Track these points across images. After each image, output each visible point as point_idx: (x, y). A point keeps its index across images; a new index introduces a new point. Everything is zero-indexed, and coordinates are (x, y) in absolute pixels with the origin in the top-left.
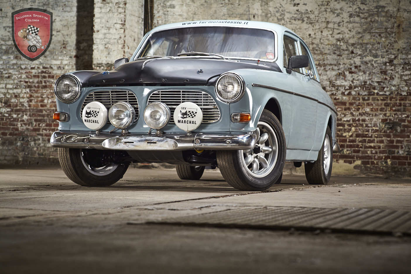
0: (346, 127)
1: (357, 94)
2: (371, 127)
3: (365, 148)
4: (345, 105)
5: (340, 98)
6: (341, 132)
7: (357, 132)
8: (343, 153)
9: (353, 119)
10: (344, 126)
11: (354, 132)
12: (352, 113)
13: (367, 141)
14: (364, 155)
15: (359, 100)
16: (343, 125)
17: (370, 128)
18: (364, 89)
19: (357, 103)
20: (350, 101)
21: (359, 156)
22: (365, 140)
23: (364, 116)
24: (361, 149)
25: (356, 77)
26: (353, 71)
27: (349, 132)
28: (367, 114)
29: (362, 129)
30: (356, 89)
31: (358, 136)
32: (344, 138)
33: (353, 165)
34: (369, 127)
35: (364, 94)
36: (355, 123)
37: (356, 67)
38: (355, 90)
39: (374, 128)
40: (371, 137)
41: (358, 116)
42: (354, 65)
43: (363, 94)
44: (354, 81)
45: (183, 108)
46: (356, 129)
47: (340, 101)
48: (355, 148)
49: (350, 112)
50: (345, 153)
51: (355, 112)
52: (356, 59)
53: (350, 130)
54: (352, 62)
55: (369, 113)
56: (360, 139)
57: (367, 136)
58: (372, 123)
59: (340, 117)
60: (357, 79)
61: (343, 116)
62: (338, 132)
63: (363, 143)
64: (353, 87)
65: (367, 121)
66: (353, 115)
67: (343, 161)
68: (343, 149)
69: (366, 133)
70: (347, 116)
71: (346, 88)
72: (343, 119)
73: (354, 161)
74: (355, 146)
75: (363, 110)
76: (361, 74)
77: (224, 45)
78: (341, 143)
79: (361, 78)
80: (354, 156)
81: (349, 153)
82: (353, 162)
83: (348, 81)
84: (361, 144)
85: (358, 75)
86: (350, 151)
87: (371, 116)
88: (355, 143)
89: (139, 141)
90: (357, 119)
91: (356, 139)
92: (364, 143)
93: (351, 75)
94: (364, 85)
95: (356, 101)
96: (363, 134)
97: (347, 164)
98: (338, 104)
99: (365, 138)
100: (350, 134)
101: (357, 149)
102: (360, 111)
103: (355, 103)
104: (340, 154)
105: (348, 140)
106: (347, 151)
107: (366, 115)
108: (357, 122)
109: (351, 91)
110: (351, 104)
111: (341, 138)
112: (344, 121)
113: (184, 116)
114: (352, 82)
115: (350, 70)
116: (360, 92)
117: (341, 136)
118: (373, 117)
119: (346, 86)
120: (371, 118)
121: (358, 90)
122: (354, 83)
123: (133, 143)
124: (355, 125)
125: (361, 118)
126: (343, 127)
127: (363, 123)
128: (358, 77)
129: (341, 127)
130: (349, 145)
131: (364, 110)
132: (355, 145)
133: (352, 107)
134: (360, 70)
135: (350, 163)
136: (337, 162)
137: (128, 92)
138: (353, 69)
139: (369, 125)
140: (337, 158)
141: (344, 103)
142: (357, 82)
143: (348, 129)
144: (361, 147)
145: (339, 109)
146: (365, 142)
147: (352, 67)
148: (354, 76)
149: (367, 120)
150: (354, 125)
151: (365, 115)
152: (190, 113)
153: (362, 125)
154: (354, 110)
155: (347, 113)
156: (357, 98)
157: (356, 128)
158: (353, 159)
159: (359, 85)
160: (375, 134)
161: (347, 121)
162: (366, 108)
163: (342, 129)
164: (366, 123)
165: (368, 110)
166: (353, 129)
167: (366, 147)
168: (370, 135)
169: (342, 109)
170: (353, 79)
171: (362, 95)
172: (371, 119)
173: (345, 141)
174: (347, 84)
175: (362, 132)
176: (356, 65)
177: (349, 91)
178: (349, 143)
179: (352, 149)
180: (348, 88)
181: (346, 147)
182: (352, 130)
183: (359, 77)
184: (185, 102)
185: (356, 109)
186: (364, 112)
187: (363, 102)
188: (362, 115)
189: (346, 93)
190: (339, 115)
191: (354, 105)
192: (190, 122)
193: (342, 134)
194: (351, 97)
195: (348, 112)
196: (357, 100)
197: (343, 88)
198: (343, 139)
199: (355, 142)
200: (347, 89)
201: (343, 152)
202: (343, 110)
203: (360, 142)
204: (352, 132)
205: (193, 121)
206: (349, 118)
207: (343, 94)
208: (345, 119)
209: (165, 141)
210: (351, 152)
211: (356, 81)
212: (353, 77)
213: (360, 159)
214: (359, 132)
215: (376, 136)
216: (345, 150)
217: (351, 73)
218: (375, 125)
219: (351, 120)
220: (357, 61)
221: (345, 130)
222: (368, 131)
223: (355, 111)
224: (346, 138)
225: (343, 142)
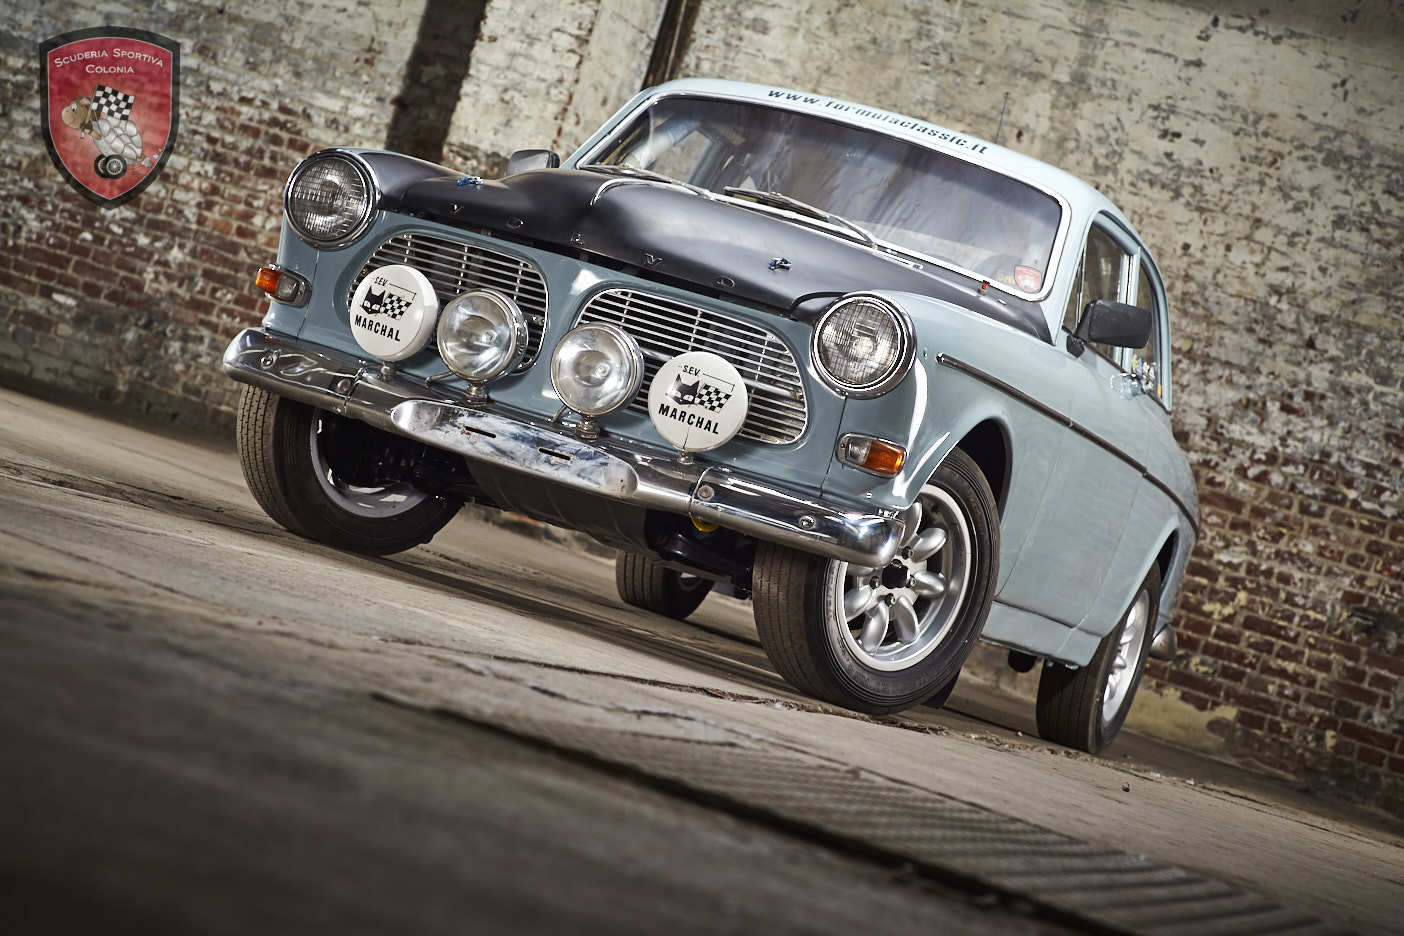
0: (1221, 583)
1: (1287, 487)
2: (1303, 607)
3: (1263, 671)
4: (1239, 512)
5: (1228, 482)
6: (1199, 596)
7: (1252, 610)
8: (1187, 666)
9: (1250, 564)
10: (1216, 580)
11: (1242, 607)
12: (1251, 545)
13: (1276, 649)
14: (1253, 692)
15: (1289, 507)
16: (1212, 575)
17: (1299, 612)
18: (1316, 476)
19: (1280, 515)
20: (1256, 503)
21: (1235, 692)
22: (1271, 644)
23: (1289, 563)
24: (1248, 670)
25: (1299, 428)
26: (1296, 406)
27: (1224, 602)
28: (1303, 560)
29: (1271, 606)
30: (1290, 469)
31: (1250, 624)
32: (1202, 619)
33: (1206, 716)
34: (1296, 605)
35: (1309, 492)
36: (1252, 578)
37: (1309, 396)
38: (1284, 469)
39: (1312, 614)
40: (1294, 640)
41: (1269, 558)
42: (1304, 387)
43: (1307, 492)
44: (1290, 441)
45: (688, 369)
46: (1251, 601)
47: (1224, 491)
48: (1230, 660)
49: (1246, 538)
50: (1192, 667)
51: (1264, 542)
52: (1315, 370)
53: (1232, 597)
54: (1301, 376)
55: (1308, 560)
56: (1255, 636)
57: (1283, 633)
58: (1311, 594)
59: (1211, 547)
60: (1300, 436)
61: (1221, 544)
62: (1190, 595)
63: (1262, 651)
64: (1280, 461)
65: (1295, 584)
66: (1254, 552)
67: (1179, 694)
68: (1190, 652)
69: (1282, 623)
70: (1232, 548)
71: (1256, 457)
72: (1217, 556)
73: (1215, 704)
74: (1234, 654)
75: (1292, 544)
76: (1318, 422)
77: (887, 200)
78: (1190, 633)
79: (1316, 438)
80: (1220, 687)
81: (1206, 673)
82: (1209, 705)
83: (1269, 435)
84: (1254, 656)
85: (1307, 425)
86: (1210, 666)
87: (1313, 570)
88: (1233, 646)
89: (516, 437)
90: (1263, 567)
91: (1241, 634)
92: (1264, 655)
93: (1284, 417)
94: (1318, 463)
95: (1276, 508)
96: (1271, 624)
97: (1190, 708)
98: (1216, 500)
99: (1273, 640)
100: (1228, 610)
101: (1235, 665)
102: (1282, 545)
103: (1272, 512)
104: (1174, 668)
105: (1214, 629)
106: (1203, 663)
107: (1299, 564)
108: (1262, 579)
109: (1269, 469)
110: (1258, 513)
111: (1192, 616)
112: (1220, 562)
113: (686, 397)
114: (1283, 440)
115: (1287, 402)
116: (1299, 481)
117: (1196, 609)
118: (1319, 578)
119: (1259, 450)
120: (1312, 577)
121: (1295, 472)
122: (1287, 446)
123: (494, 436)
124: (1254, 585)
125: (1278, 568)
126: (1210, 579)
127: (1281, 586)
128: (1305, 429)
129: (1204, 581)
130: (1212, 645)
131: (1296, 545)
132: (1234, 651)
133: (1260, 525)
134: (1318, 411)
135: (1201, 706)
136: (1155, 691)
137: (525, 266)
138: (1298, 401)
139: (1297, 599)
140: (1162, 678)
141: (1235, 505)
142: (1300, 445)
143: (1226, 593)
144: (1252, 666)
145: (1214, 519)
146: (1269, 652)
147: (1295, 390)
148: (1295, 425)
149: (1297, 580)
150: (1249, 585)
151: (1293, 562)
152: (709, 394)
153: (1274, 593)
154: (1261, 534)
155: (1237, 540)
156: (1282, 497)
157: (1253, 597)
158: (1215, 699)
159: (1304, 458)
160: (1309, 633)
161: (1229, 565)
162: (1304, 542)
163: (1205, 587)
164: (1290, 588)
165: (1308, 547)
166: (1242, 597)
167: (1267, 669)
168: (1292, 634)
169: (1224, 521)
170: (1289, 433)
171: (1301, 493)
172: (1309, 581)
173: (1204, 629)
174: (1263, 442)
175: (1268, 614)
176: (1311, 389)
177: (1263, 468)
178: (1216, 642)
179: (1220, 662)
180: (1263, 457)
181: (1200, 649)
182: (1236, 601)
183: (1309, 433)
184: (701, 350)
185: (1269, 533)
186: (1294, 551)
187: (1299, 516)
188: (1283, 561)
189: (1252, 472)
190: (1208, 540)
191: (1268, 520)
192: (700, 423)
193: (1201, 603)
194: (1265, 492)
195: (1239, 537)
196: (1280, 506)
197: (1248, 454)
198: (1199, 622)
199: (1237, 642)
200: (1259, 461)
201: (1188, 663)
202: (1227, 526)
203: (1251, 645)
204: (1234, 607)
205: (709, 422)
206: (1238, 556)
207: (1241, 471)
208: (1225, 557)
209: (601, 460)
210: (1214, 673)
211: (1296, 443)
212: (1291, 427)
213: (1234, 704)
214: (1260, 612)
215: (1311, 640)
216: (1196, 660)
217: (1286, 409)
218: (1318, 605)
219: (1244, 567)
220: (1320, 376)
221: (1213, 595)
222: (1289, 618)
223: (1263, 538)
224: (1209, 621)
225: (1194, 631)
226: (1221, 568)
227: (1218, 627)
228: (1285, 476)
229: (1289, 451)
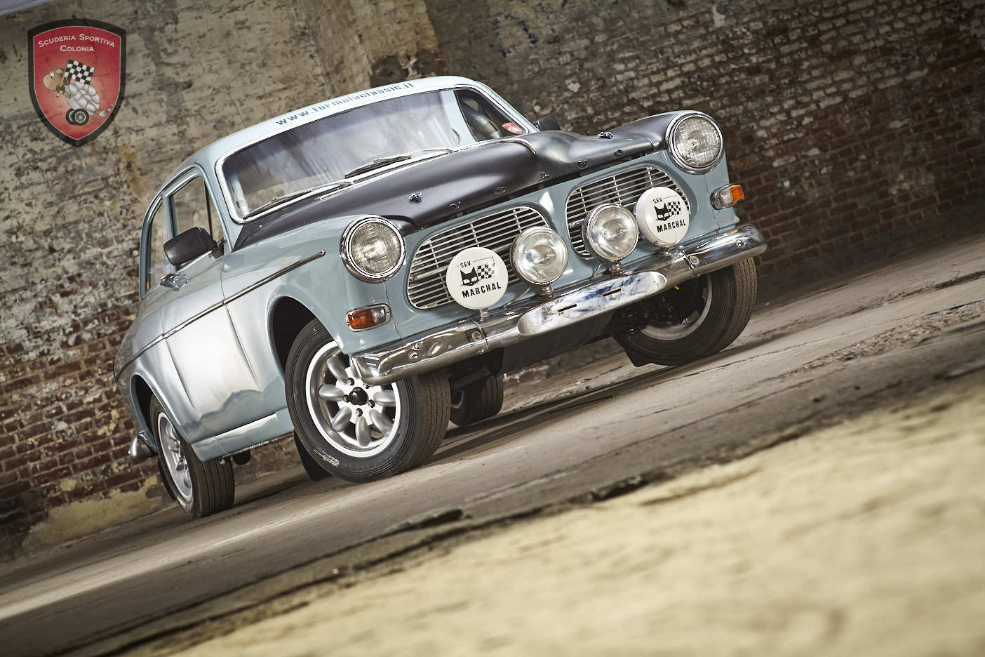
0: (98, 414)
1: (96, 337)
4: (79, 368)
5: (62, 356)
6: (91, 430)
7: (124, 417)
9: (106, 393)
10: (94, 414)
11: (118, 419)
12: (99, 381)
15: (104, 347)
16: (90, 413)
18: (107, 321)
19: (103, 354)
20: (85, 357)
21: (148, 467)
25: (79, 300)
26: (69, 289)
27: (107, 423)
30: (90, 326)
32: (101, 441)
33: (142, 491)
35: (110, 331)
37: (71, 279)
38: (87, 328)
42: (65, 276)
43: (108, 333)
44: (79, 311)
46: (121, 412)
47: (62, 363)
49: (93, 380)
50: (116, 471)
52: (64, 263)
53: (110, 417)
54: (60, 271)
59: (78, 398)
60: (83, 304)
61: (82, 393)
62: (86, 432)
64: (81, 325)
66: (104, 385)
67: (119, 490)
68: (108, 464)
70: (90, 391)
71: (67, 332)
72: (85, 401)
73: (142, 482)
76: (87, 290)
78: (100, 453)
79: (92, 300)
80: (138, 471)
81: (125, 469)
82: (139, 484)
83: (65, 315)
85: (82, 296)
86: (125, 463)
89: (587, 298)
90: (114, 389)
91: (129, 434)
93: (66, 300)
94: (102, 312)
95: (98, 353)
97: (131, 494)
98: (62, 370)
100: (112, 426)
103: (97, 356)
104: (106, 478)
105: (112, 442)
106: (120, 464)
109: (79, 333)
110: (91, 362)
111: (95, 443)
112: (89, 403)
114: (75, 313)
115: (62, 290)
116: (100, 330)
117: (96, 437)
119: (66, 327)
121: (94, 326)
122: (80, 314)
123: (575, 305)
126: (91, 416)
128: (83, 299)
129: (88, 419)
130: (118, 451)
133: (96, 368)
134: (82, 284)
135: (135, 488)
136: (106, 498)
137: (517, 210)
138: (67, 286)
140: (104, 488)
141: (74, 366)
142: (86, 310)
143: (104, 417)
145: (69, 382)
147: (62, 281)
148: (75, 300)
150: (114, 404)
154: (100, 372)
155: (90, 384)
156: (97, 344)
157: (120, 409)
158: (140, 479)
159: (93, 315)
161: (95, 401)
163: (91, 423)
166: (114, 413)
169: (75, 379)
170: (75, 306)
171: (105, 335)
173: (106, 445)
174: (64, 321)
176: (70, 275)
177: (75, 335)
178: (118, 448)
180: (71, 329)
181: (112, 458)
182: (113, 418)
183: (86, 299)
185: (104, 369)
187: (113, 348)
189: (71, 342)
190: (74, 395)
191: (98, 362)
194: (86, 348)
195: (89, 382)
196: (99, 350)
197: (61, 333)
198: (101, 444)
200: (70, 333)
201: (112, 470)
202: (78, 380)
204: (114, 422)
206: (96, 393)
207: (65, 345)
208: (90, 399)
209: (637, 279)
211: (83, 310)
212: (74, 303)
213: (152, 474)
216: (115, 465)
217: (64, 294)
219: (104, 396)
220: (70, 265)
221: (99, 423)
223: (103, 374)
224: (106, 439)
225: (102, 451)
226: (91, 406)
227: (114, 439)
228: (90, 331)
229: (82, 316)
